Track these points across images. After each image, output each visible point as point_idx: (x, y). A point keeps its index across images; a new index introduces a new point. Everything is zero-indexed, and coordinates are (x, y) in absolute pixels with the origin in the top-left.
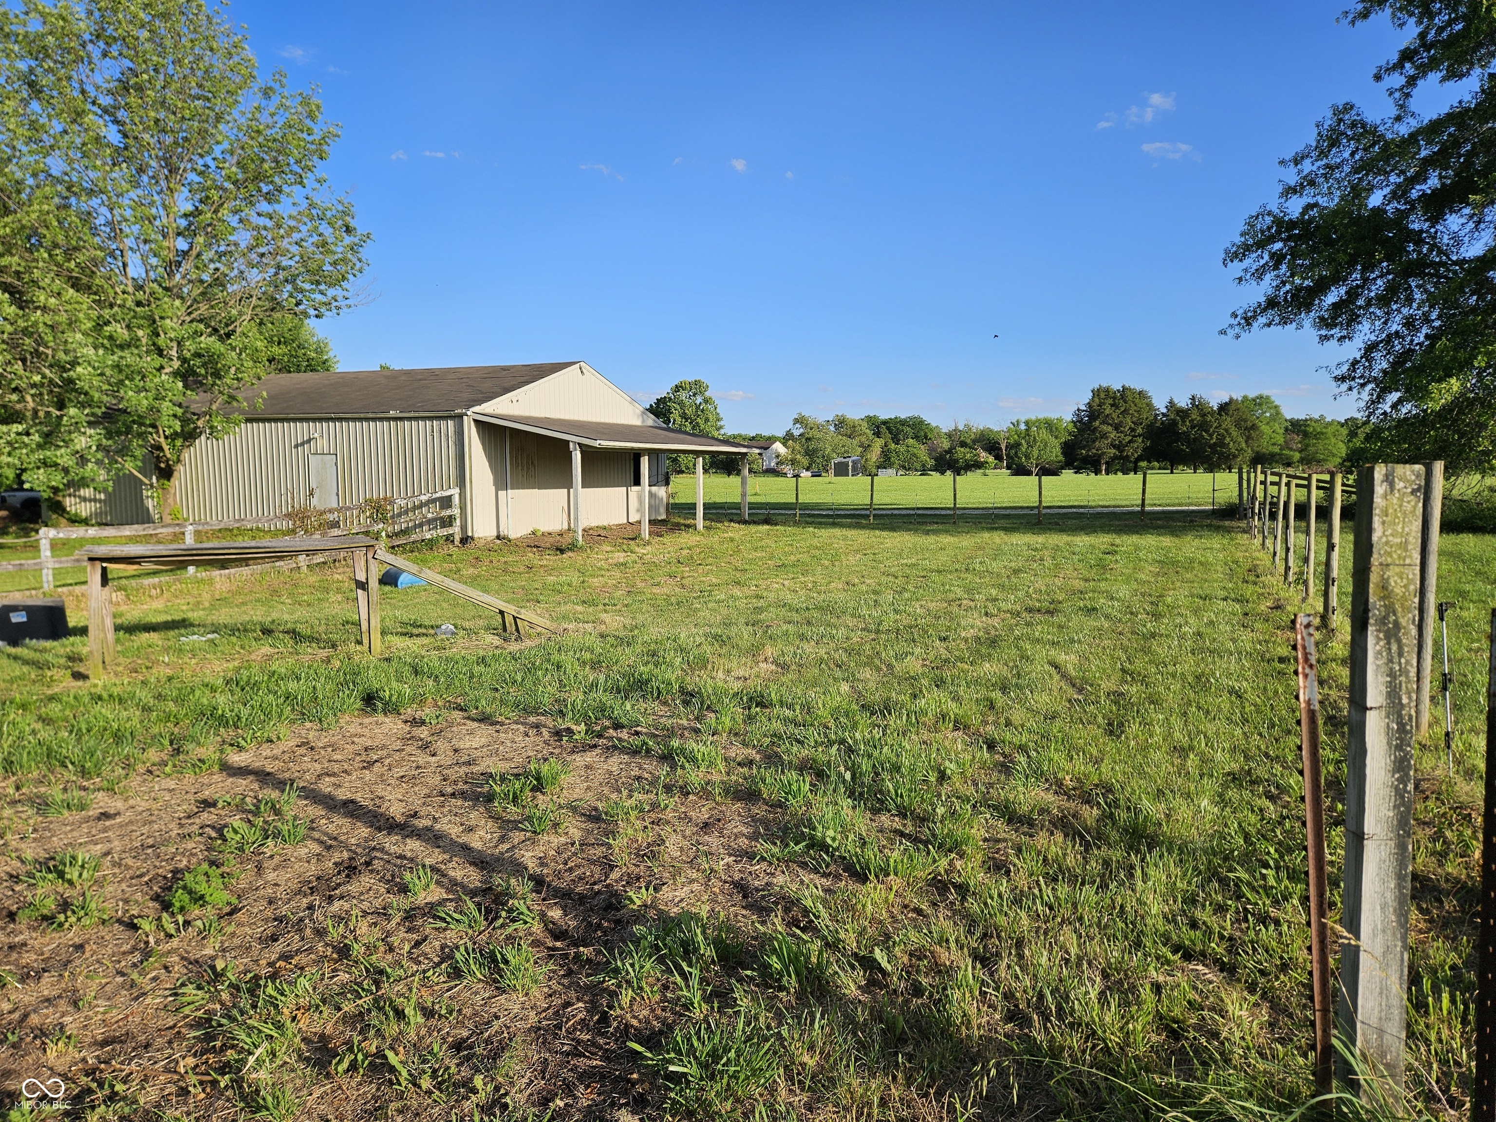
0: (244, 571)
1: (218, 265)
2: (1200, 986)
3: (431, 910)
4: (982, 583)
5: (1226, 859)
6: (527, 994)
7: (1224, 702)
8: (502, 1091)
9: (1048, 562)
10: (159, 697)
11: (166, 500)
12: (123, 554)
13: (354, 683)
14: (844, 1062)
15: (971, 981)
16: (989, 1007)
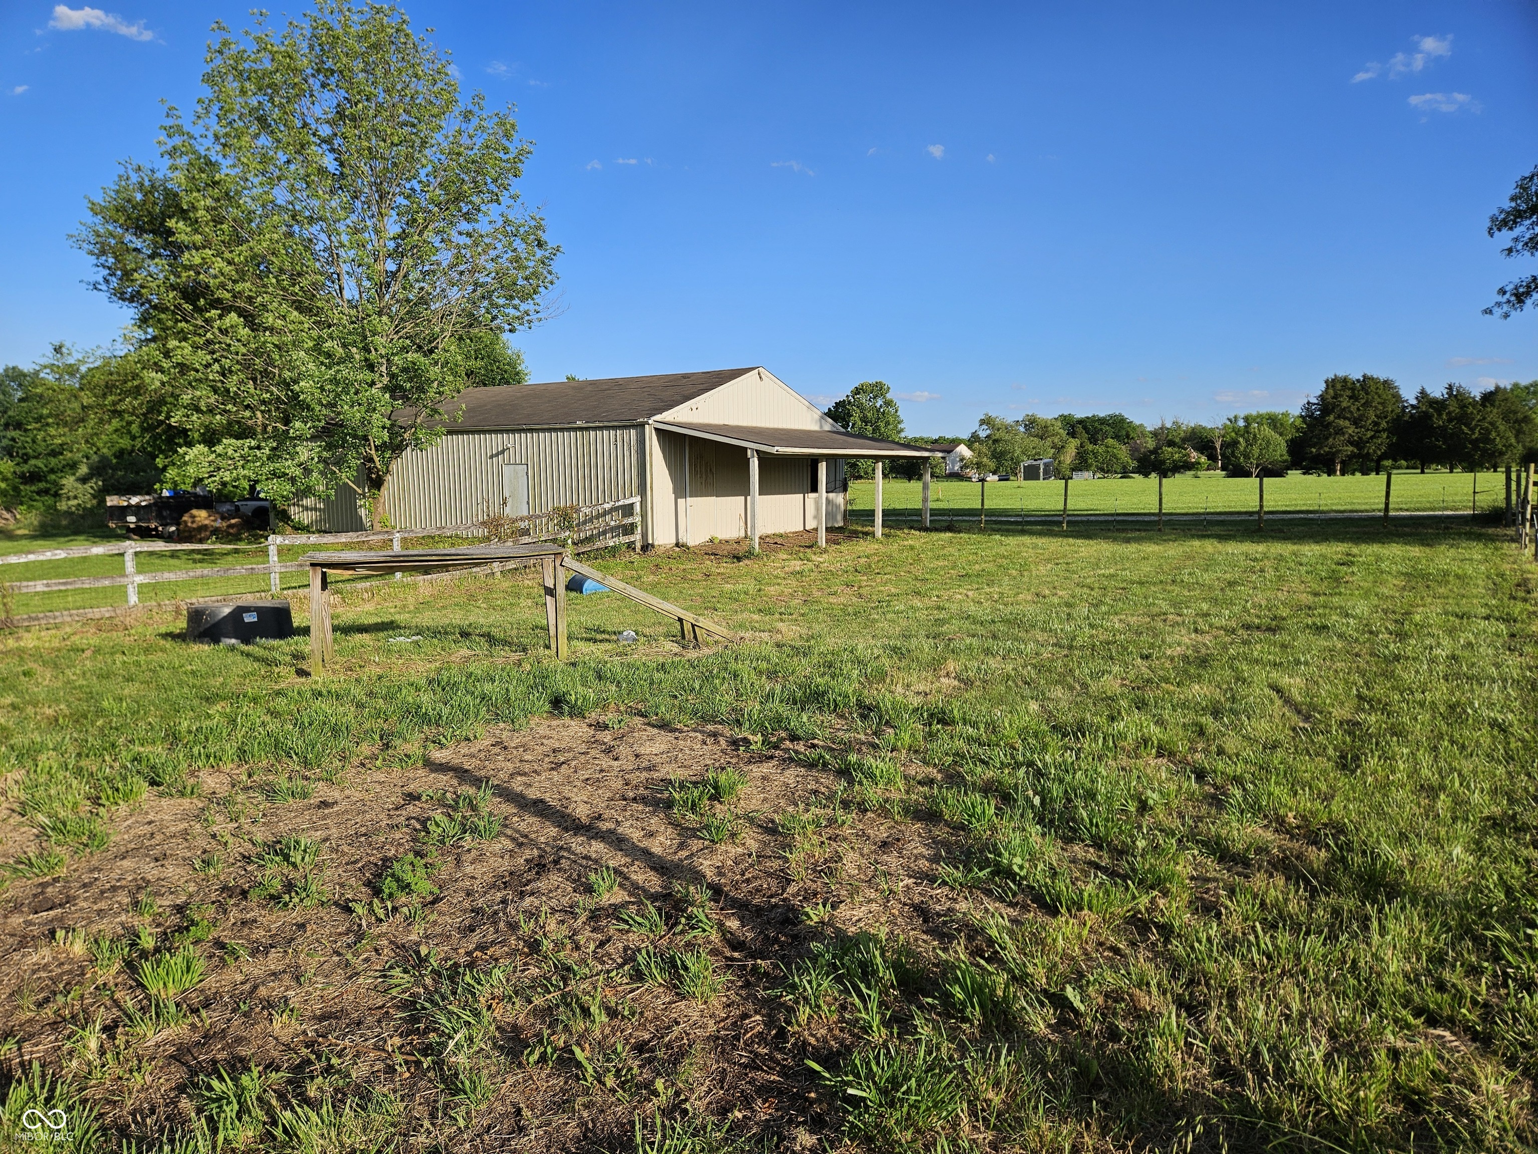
0: (445, 577)
1: (422, 284)
2: (1447, 1056)
3: (615, 912)
4: (1191, 597)
5: (1482, 914)
6: (706, 1002)
7: (1484, 736)
8: (682, 1097)
9: (1270, 574)
10: (371, 694)
11: (376, 509)
12: (341, 560)
13: (543, 686)
14: (1033, 1103)
15: (1175, 1030)
16: (1196, 1060)
